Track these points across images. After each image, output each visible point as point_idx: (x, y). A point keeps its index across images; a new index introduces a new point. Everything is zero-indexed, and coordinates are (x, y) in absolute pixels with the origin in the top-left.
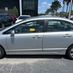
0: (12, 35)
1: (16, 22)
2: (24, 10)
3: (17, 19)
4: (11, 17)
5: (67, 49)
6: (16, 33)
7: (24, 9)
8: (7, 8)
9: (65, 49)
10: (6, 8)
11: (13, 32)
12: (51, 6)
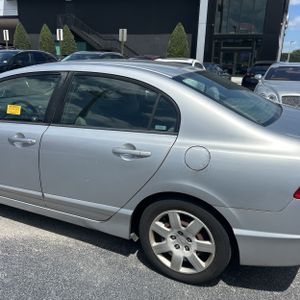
2: (217, 37)
5: (130, 212)
8: (125, 30)
9: (124, 211)
10: (121, 30)
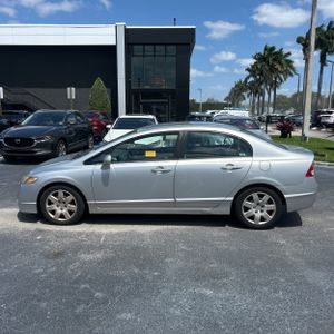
0: (106, 166)
1: (107, 138)
3: (109, 126)
4: (87, 122)
5: (231, 199)
6: (113, 161)
7: (133, 87)
8: (73, 89)
9: (228, 199)
10: (68, 89)
11: (109, 158)
12: (248, 70)
